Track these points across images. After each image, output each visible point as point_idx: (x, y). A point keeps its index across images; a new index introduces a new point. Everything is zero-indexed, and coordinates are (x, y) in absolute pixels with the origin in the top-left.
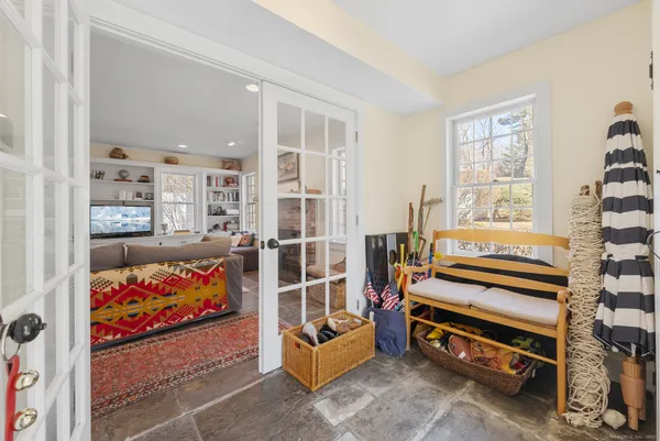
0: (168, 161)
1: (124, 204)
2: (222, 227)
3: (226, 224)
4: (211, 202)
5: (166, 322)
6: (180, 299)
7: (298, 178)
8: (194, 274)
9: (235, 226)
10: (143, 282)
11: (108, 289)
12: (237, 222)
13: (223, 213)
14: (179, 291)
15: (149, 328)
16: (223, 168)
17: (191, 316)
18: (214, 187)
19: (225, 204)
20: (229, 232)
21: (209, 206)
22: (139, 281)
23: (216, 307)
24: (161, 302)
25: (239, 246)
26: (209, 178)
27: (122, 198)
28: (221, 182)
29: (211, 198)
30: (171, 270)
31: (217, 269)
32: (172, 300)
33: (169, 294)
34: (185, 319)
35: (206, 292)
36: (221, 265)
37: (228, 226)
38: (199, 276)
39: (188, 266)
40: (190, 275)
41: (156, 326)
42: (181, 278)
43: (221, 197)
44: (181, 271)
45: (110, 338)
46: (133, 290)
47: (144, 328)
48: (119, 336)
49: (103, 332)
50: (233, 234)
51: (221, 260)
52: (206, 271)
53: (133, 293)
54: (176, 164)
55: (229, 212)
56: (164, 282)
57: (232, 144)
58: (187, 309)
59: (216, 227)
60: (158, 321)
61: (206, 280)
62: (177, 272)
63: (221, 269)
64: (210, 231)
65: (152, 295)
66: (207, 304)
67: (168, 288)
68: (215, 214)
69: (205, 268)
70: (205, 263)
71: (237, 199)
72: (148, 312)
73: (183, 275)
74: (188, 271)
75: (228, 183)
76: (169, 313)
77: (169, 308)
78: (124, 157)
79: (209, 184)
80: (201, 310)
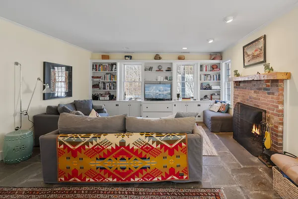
0: (180, 58)
1: (160, 83)
2: (209, 97)
3: (212, 95)
4: (203, 81)
5: (143, 178)
6: (152, 163)
7: (265, 61)
8: (162, 145)
9: (218, 97)
10: (129, 146)
11: (110, 148)
12: (219, 94)
13: (210, 88)
14: (152, 157)
15: (132, 180)
16: (210, 59)
17: (160, 178)
18: (204, 72)
19: (212, 83)
20: (213, 101)
21: (202, 84)
22: (126, 145)
23: (180, 176)
24: (140, 163)
25: (219, 111)
26: (201, 66)
27: (159, 80)
28: (209, 68)
29: (203, 79)
30: (146, 140)
31: (180, 144)
32: (147, 163)
33: (145, 158)
34: (156, 179)
35: (171, 162)
36: (184, 141)
37: (213, 97)
38: (166, 148)
39: (158, 138)
40: (159, 146)
41: (137, 179)
42: (153, 148)
43: (209, 78)
44: (153, 142)
45: (111, 179)
46: (123, 150)
47: (129, 179)
48: (115, 180)
49: (107, 174)
50: (216, 102)
51: (184, 137)
52: (171, 145)
53: (123, 153)
54: (184, 59)
55: (213, 87)
56: (142, 148)
57: (211, 41)
58: (157, 172)
59: (206, 97)
60: (138, 177)
61: (171, 153)
62: (150, 143)
63: (183, 145)
64: (201, 99)
65: (134, 157)
66: (172, 171)
67: (144, 154)
68: (205, 89)
69: (171, 142)
70: (171, 138)
71: (219, 79)
72: (132, 169)
73: (154, 145)
74: (158, 143)
75: (213, 68)
76: (145, 173)
77: (145, 168)
78: (160, 58)
79: (201, 70)
80: (167, 176)
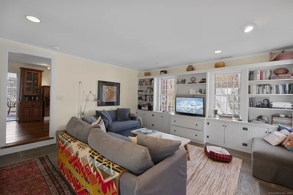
3: (273, 116)
4: (254, 94)
6: (91, 190)
8: (98, 174)
9: (286, 121)
16: (269, 60)
18: (258, 81)
20: (275, 126)
26: (251, 73)
27: (191, 93)
28: (266, 74)
29: (254, 91)
30: (89, 160)
31: (112, 184)
33: (87, 180)
37: (275, 120)
38: (100, 179)
39: (96, 163)
40: (95, 173)
42: (91, 173)
43: (267, 90)
44: (92, 166)
50: (279, 129)
52: (104, 179)
55: (274, 104)
56: (85, 167)
62: (90, 164)
63: (114, 186)
64: (250, 121)
68: (259, 106)
70: (105, 169)
71: (290, 91)
73: (92, 170)
74: (95, 169)
75: (277, 74)
78: (193, 69)
79: (251, 79)
